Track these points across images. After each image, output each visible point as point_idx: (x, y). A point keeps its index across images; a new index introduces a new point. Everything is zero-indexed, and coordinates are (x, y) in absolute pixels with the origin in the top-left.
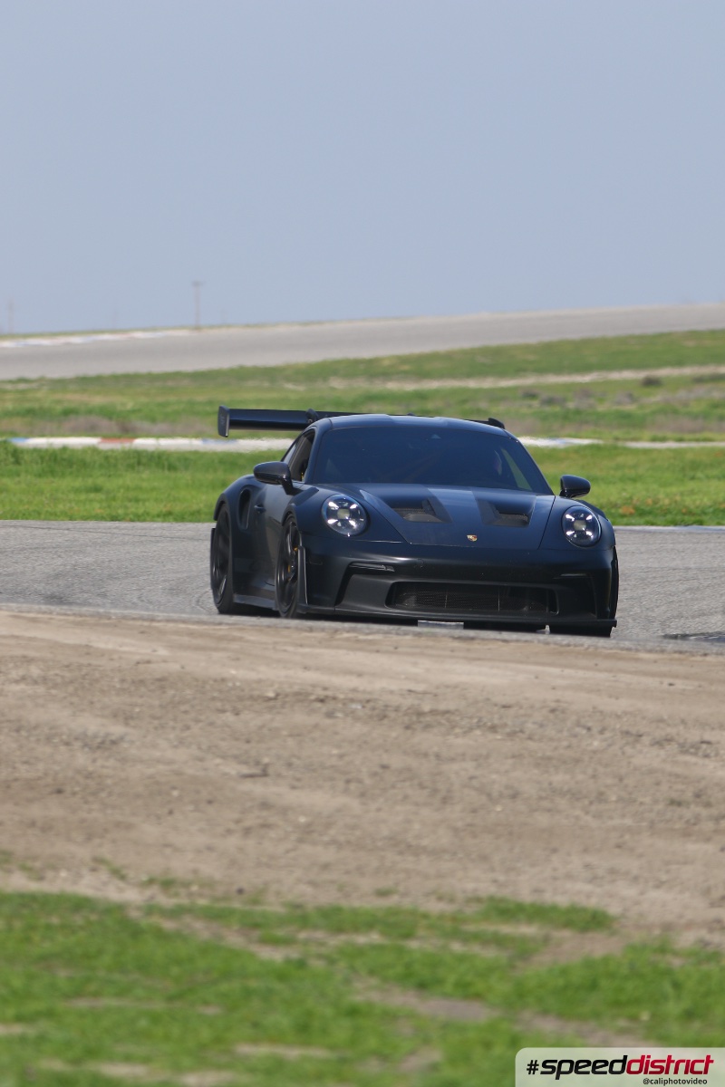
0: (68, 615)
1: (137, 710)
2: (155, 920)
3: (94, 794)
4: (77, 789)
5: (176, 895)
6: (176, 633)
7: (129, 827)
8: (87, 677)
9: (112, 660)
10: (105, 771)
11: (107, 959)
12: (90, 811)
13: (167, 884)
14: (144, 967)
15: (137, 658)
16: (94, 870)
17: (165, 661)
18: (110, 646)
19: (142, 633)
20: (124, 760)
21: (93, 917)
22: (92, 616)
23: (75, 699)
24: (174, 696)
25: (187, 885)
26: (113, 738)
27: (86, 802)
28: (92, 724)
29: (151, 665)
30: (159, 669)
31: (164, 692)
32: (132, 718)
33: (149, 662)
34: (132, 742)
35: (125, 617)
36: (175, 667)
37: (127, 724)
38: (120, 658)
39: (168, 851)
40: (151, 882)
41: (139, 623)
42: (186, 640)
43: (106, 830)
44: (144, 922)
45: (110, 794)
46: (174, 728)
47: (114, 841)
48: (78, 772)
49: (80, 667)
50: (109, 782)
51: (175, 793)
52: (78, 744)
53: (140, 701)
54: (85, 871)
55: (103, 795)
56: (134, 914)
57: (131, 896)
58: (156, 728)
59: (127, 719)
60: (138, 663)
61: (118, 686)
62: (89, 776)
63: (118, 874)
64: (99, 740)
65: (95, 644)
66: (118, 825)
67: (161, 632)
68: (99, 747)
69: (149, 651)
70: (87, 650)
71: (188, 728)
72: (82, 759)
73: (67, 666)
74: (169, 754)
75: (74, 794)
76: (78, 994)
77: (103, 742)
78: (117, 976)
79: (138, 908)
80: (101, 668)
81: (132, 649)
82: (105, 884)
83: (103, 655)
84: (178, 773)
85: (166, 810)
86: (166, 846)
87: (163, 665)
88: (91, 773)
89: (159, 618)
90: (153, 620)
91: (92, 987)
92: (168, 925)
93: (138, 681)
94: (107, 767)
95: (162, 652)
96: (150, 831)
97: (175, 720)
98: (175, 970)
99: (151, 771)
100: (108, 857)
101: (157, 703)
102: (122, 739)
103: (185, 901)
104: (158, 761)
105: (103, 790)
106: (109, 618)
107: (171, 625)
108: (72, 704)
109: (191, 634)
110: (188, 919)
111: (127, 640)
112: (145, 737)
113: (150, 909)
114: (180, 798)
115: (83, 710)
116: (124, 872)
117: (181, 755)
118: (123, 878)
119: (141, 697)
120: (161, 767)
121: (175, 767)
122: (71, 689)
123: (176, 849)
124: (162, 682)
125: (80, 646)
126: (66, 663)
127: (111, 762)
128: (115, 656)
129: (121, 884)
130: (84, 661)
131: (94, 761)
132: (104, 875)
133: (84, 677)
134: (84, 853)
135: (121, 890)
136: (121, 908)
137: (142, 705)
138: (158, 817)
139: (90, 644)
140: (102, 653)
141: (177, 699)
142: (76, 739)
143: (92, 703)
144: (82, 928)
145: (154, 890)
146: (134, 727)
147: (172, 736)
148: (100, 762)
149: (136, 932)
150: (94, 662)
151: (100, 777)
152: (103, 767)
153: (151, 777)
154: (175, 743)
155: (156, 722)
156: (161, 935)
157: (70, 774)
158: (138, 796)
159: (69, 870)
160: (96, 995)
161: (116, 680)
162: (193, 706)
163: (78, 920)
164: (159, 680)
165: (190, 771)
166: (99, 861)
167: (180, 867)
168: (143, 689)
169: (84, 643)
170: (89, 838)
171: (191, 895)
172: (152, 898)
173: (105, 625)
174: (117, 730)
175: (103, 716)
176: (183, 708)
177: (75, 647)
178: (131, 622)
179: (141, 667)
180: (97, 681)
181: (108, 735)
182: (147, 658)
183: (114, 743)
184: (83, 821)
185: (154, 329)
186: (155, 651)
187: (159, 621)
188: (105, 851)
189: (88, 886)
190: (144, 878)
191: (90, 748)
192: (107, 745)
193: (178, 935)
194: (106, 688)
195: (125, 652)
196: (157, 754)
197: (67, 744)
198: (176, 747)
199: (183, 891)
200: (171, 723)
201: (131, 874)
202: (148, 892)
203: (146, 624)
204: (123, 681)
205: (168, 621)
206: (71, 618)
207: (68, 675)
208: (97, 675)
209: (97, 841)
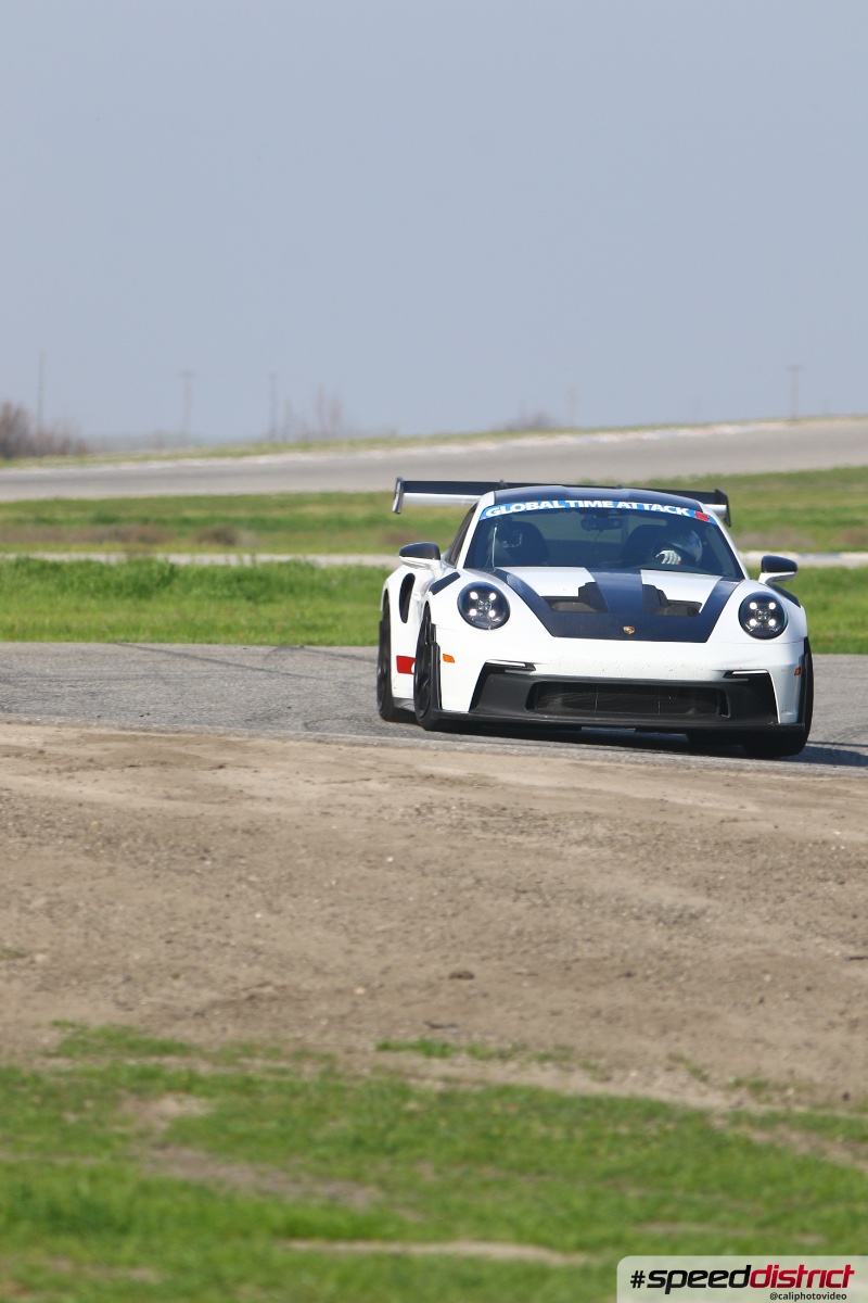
0: (640, 764)
1: (722, 878)
2: (744, 1130)
3: (670, 978)
4: (649, 972)
5: (769, 1100)
6: (769, 785)
7: (712, 1018)
8: (662, 838)
9: (691, 817)
10: (683, 951)
11: (685, 1177)
12: (665, 999)
13: (758, 1088)
14: (730, 1186)
15: (721, 815)
16: (669, 1069)
17: (754, 820)
18: (689, 801)
19: (728, 785)
20: (706, 938)
21: (670, 1127)
22: (668, 765)
23: (647, 865)
24: (766, 861)
25: (782, 1088)
26: (693, 911)
27: (661, 988)
28: (667, 895)
29: (739, 825)
30: (747, 829)
31: (754, 857)
32: (715, 887)
33: (735, 820)
34: (716, 917)
35: (706, 767)
36: (767, 827)
37: (709, 896)
38: (702, 815)
39: (759, 1047)
40: (738, 1084)
41: (725, 773)
42: (781, 793)
43: (684, 1022)
44: (730, 1133)
45: (689, 979)
46: (766, 900)
47: (694, 1035)
48: (652, 952)
49: (653, 825)
50: (688, 963)
51: (767, 978)
52: (650, 919)
53: (725, 867)
54: (659, 1071)
55: (682, 979)
56: (718, 1123)
57: (716, 1101)
58: (744, 900)
59: (710, 889)
60: (723, 821)
61: (699, 849)
62: (664, 956)
63: (699, 1074)
64: (676, 914)
65: (671, 799)
66: (698, 1015)
67: (751, 784)
68: (675, 922)
69: (736, 807)
70: (662, 806)
71: (783, 900)
72: (655, 937)
73: (638, 825)
74: (760, 931)
75: (647, 978)
76: (652, 1218)
77: (681, 916)
78: (697, 1197)
79: (724, 1116)
80: (679, 828)
81: (716, 805)
82: (683, 1086)
83: (681, 812)
84: (772, 955)
85: (757, 999)
86: (757, 1041)
87: (752, 824)
88: (666, 953)
89: (748, 768)
90: (740, 770)
91: (668, 1210)
92: (759, 1137)
93: (722, 842)
94: (686, 946)
95: (752, 809)
96: (738, 1023)
97: (766, 890)
98: (767, 1191)
99: (739, 951)
100: (687, 1054)
101: (745, 869)
102: (704, 912)
103: (780, 1109)
104: (747, 940)
105: (681, 973)
106: (689, 768)
107: (762, 776)
108: (644, 870)
109: (787, 787)
110: (782, 1129)
111: (710, 795)
112: (731, 910)
113: (737, 1118)
114: (773, 984)
115: (656, 878)
116: (706, 1072)
117: (775, 932)
118: (704, 1079)
119: (728, 862)
120: (750, 946)
121: (768, 946)
122: (642, 852)
123: (768, 1046)
124: (752, 845)
125: (654, 801)
126: (638, 822)
127: (691, 940)
128: (696, 814)
129: (703, 1087)
130: (659, 818)
131: (670, 938)
132: (682, 1076)
133: (658, 838)
134: (658, 1049)
135: (703, 1094)
136: (702, 1115)
137: (727, 872)
138: (748, 1007)
139: (666, 799)
140: (680, 810)
141: (769, 865)
142: (649, 912)
143: (668, 869)
144: (656, 1139)
145: (743, 1093)
146: (719, 898)
147: (763, 910)
148: (676, 940)
149: (721, 1145)
150: (670, 820)
151: (677, 957)
152: (680, 946)
153: (738, 958)
154: (768, 918)
155: (744, 893)
156: (749, 1148)
157: (642, 954)
158: (722, 981)
159: (640, 1069)
160: (674, 1219)
161: (697, 841)
162: (788, 874)
163: (652, 1129)
164: (749, 842)
165: (787, 952)
166: (676, 1059)
167: (773, 1066)
168: (729, 853)
169: (658, 798)
170: (664, 1031)
171: (785, 1101)
172: (740, 1103)
173: (684, 776)
174: (697, 901)
175: (680, 886)
176: (776, 876)
177: (648, 802)
178: (714, 773)
179: (727, 826)
180: (674, 842)
181: (686, 907)
182: (733, 815)
183: (693, 917)
184: (656, 1010)
185: (743, 422)
186: (742, 807)
187: (748, 772)
188: (684, 1047)
189: (662, 1089)
190: (731, 1080)
191: (665, 923)
192: (684, 920)
193: (771, 1148)
194: (684, 852)
195: (707, 809)
196: (746, 931)
197: (638, 918)
198: (768, 922)
199: (776, 1097)
200: (763, 894)
201: (715, 1075)
202: (735, 1098)
203: (732, 774)
204: (705, 842)
205: (759, 771)
206: (643, 767)
207: (638, 835)
208: (674, 835)
209: (673, 1035)
